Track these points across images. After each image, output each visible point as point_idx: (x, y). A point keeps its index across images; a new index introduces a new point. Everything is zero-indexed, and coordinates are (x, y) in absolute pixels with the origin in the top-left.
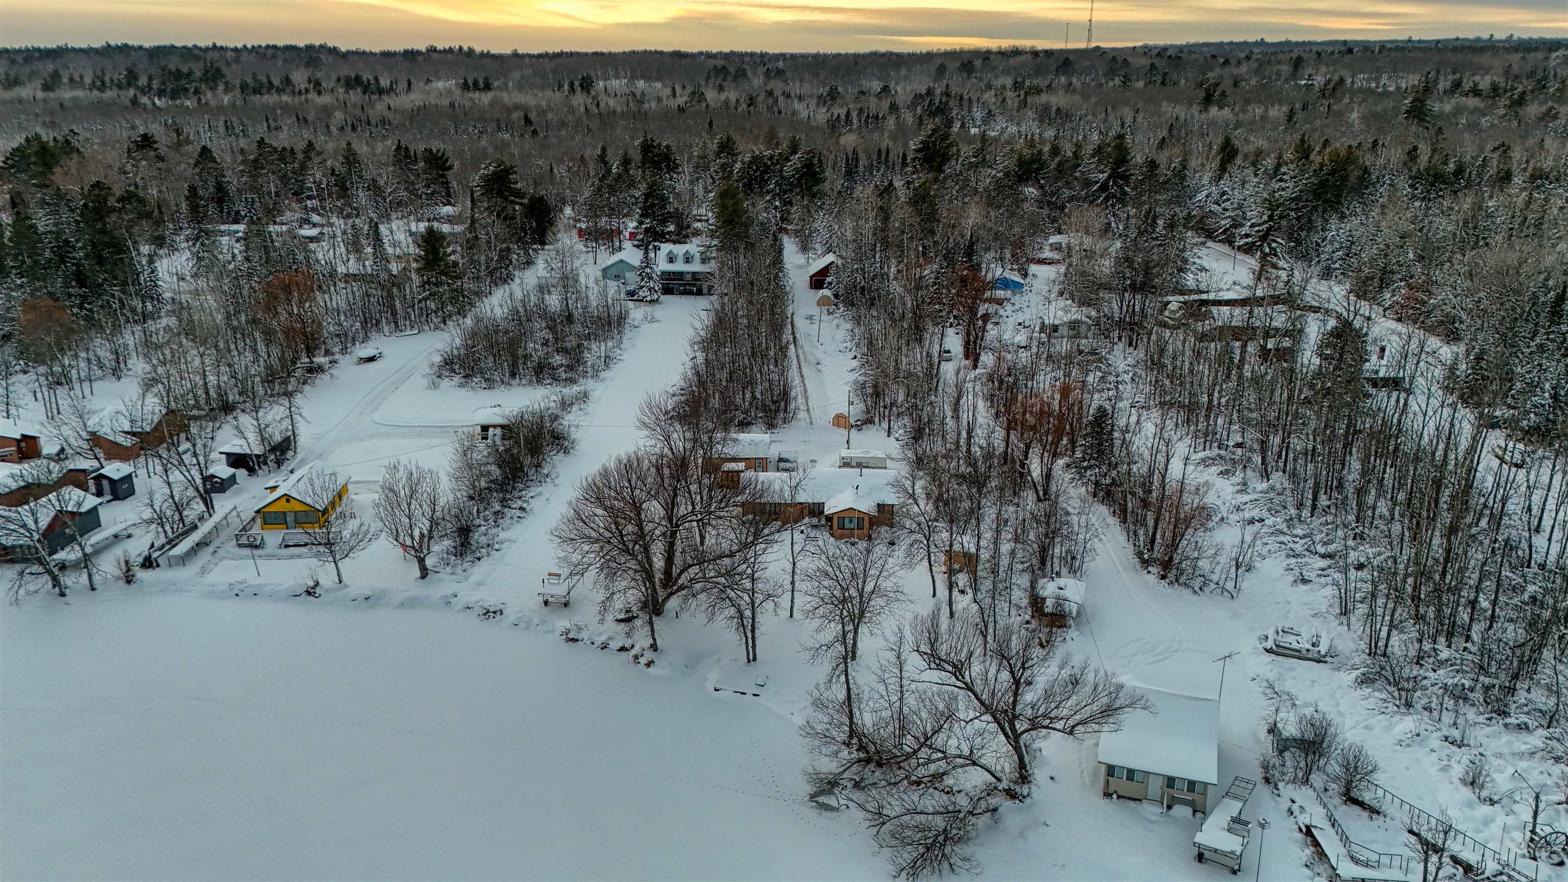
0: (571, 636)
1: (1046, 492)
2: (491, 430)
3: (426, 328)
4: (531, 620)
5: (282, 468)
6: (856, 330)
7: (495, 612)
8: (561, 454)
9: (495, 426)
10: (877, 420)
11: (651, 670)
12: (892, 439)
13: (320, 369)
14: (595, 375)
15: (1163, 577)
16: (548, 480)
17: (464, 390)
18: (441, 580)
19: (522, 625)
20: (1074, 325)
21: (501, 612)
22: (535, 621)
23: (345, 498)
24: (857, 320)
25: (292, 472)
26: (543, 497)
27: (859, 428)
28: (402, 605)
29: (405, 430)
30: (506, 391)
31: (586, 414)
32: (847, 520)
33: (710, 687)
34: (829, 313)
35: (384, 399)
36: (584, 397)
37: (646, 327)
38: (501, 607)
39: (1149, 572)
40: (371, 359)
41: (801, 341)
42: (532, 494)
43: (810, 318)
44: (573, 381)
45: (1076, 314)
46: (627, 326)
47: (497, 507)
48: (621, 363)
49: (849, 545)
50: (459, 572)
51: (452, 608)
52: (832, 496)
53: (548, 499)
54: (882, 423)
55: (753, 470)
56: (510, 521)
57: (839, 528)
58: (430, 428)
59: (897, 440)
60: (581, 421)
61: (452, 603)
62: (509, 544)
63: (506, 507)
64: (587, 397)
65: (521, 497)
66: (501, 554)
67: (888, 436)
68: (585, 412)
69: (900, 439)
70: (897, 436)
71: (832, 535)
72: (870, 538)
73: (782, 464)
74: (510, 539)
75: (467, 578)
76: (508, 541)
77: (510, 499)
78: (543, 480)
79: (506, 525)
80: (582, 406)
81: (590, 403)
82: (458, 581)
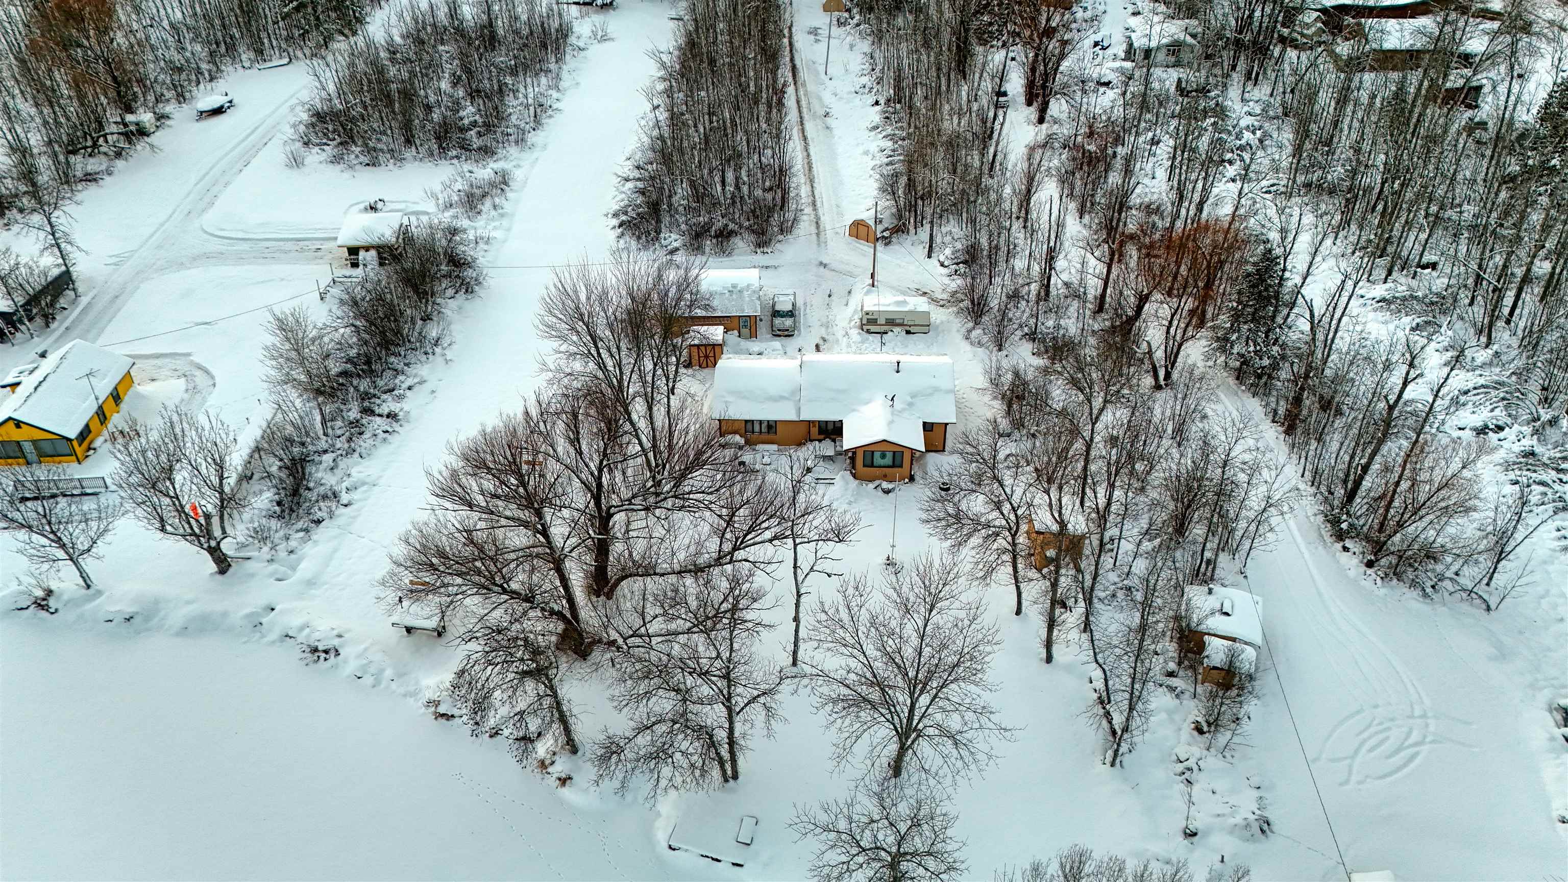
0: (442, 709)
1: (1168, 375)
2: (362, 254)
3: (299, 54)
4: (382, 671)
5: (53, 326)
6: (877, 55)
7: (326, 652)
8: (461, 295)
9: (367, 249)
10: (911, 228)
11: (566, 792)
12: (934, 261)
13: (142, 132)
14: (520, 141)
15: (1370, 564)
16: (438, 350)
17: (338, 167)
18: (252, 575)
19: (368, 680)
20: (1175, 48)
21: (337, 653)
22: (389, 673)
23: (127, 400)
24: (878, 36)
25: (43, 355)
26: (427, 387)
27: (887, 241)
28: (184, 631)
29: (245, 246)
30: (396, 170)
31: (502, 216)
32: (877, 455)
33: (661, 837)
34: (840, 24)
35: (227, 184)
36: (502, 182)
37: (595, 49)
38: (336, 642)
39: (1345, 549)
40: (218, 111)
41: (803, 74)
42: (409, 382)
43: (814, 32)
44: (487, 152)
45: (1174, 30)
46: (568, 50)
47: (354, 414)
48: (558, 116)
49: (880, 493)
50: (283, 554)
51: (263, 636)
52: (854, 410)
53: (433, 392)
54: (919, 230)
55: (736, 332)
56: (371, 442)
57: (864, 466)
58: (282, 243)
59: (942, 265)
60: (495, 228)
61: (264, 625)
62: (365, 491)
63: (368, 411)
64: (505, 183)
65: (393, 390)
66: (352, 514)
67: (929, 257)
68: (500, 211)
69: (946, 263)
70: (942, 258)
71: (854, 476)
72: (912, 479)
73: (778, 321)
74: (367, 480)
75: (294, 568)
76: (364, 484)
77: (374, 396)
78: (430, 351)
79: (363, 451)
80: (497, 200)
81: (510, 195)
82: (279, 576)
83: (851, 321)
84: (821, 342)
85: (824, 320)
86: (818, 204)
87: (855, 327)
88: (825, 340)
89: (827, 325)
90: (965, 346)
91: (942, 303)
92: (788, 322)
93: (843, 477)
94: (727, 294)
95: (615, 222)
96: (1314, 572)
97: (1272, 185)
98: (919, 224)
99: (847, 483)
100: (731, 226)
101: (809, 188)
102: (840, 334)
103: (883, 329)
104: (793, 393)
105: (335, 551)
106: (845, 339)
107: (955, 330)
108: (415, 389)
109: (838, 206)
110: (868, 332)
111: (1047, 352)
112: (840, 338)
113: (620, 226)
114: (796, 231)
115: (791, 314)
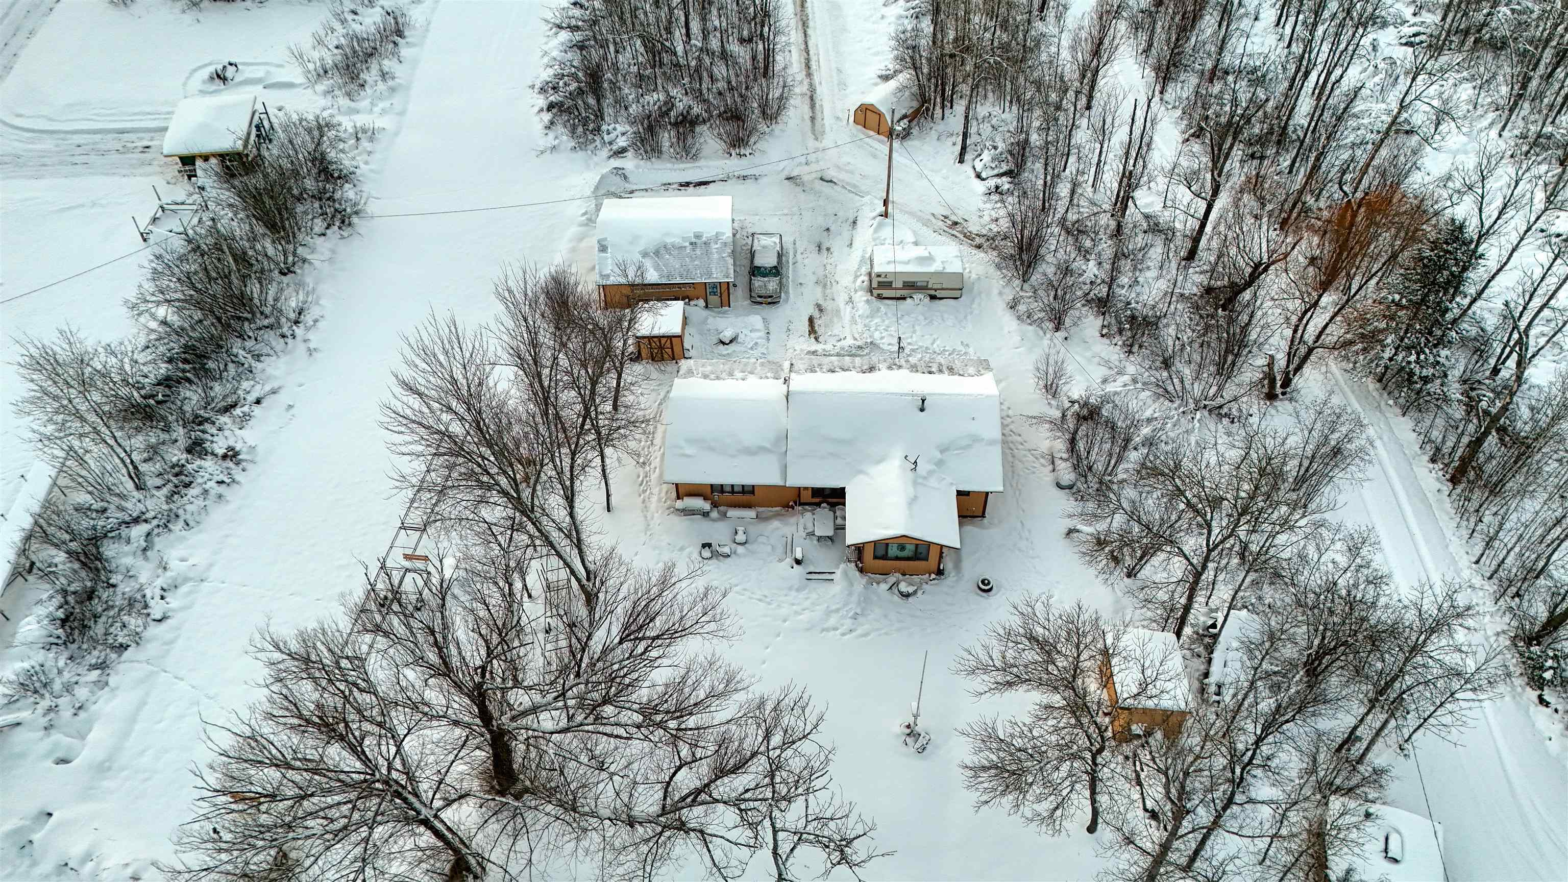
2: (199, 164)
8: (334, 231)
9: (206, 158)
10: (937, 109)
12: (967, 168)
16: (299, 331)
18: (22, 755)
26: (283, 398)
27: (906, 134)
29: (48, 144)
31: (393, 90)
32: (893, 550)
36: (395, 30)
39: (1542, 701)
42: (259, 390)
47: (176, 455)
49: (896, 598)
50: (66, 713)
51: (34, 864)
52: (861, 472)
53: (290, 407)
54: (947, 111)
55: (701, 302)
56: (200, 502)
57: (875, 557)
58: (98, 137)
59: (978, 176)
60: (384, 112)
61: (35, 844)
62: (190, 593)
63: (196, 448)
64: (400, 33)
65: (234, 406)
66: (169, 636)
67: (961, 161)
68: (390, 83)
69: (984, 175)
70: (979, 166)
71: (861, 570)
72: (940, 573)
73: (758, 282)
74: (191, 575)
75: (82, 737)
76: (186, 580)
77: (207, 420)
78: (289, 333)
79: (188, 517)
80: (387, 64)
81: (404, 52)
82: (60, 754)
83: (856, 277)
84: (816, 314)
85: (821, 272)
86: (813, 64)
87: (861, 289)
88: (821, 310)
89: (823, 283)
90: (1009, 322)
91: (978, 241)
92: (772, 284)
93: (845, 573)
94: (689, 248)
95: (542, 102)
96: (1501, 743)
97: (1415, 35)
98: (947, 101)
99: (851, 584)
100: (697, 110)
101: (801, 38)
102: (842, 299)
103: (899, 293)
104: (777, 441)
105: (143, 703)
106: (849, 308)
107: (995, 292)
108: (265, 403)
109: (839, 71)
110: (880, 297)
111: (1121, 331)
112: (842, 306)
113: (550, 107)
114: (782, 118)
115: (776, 271)
